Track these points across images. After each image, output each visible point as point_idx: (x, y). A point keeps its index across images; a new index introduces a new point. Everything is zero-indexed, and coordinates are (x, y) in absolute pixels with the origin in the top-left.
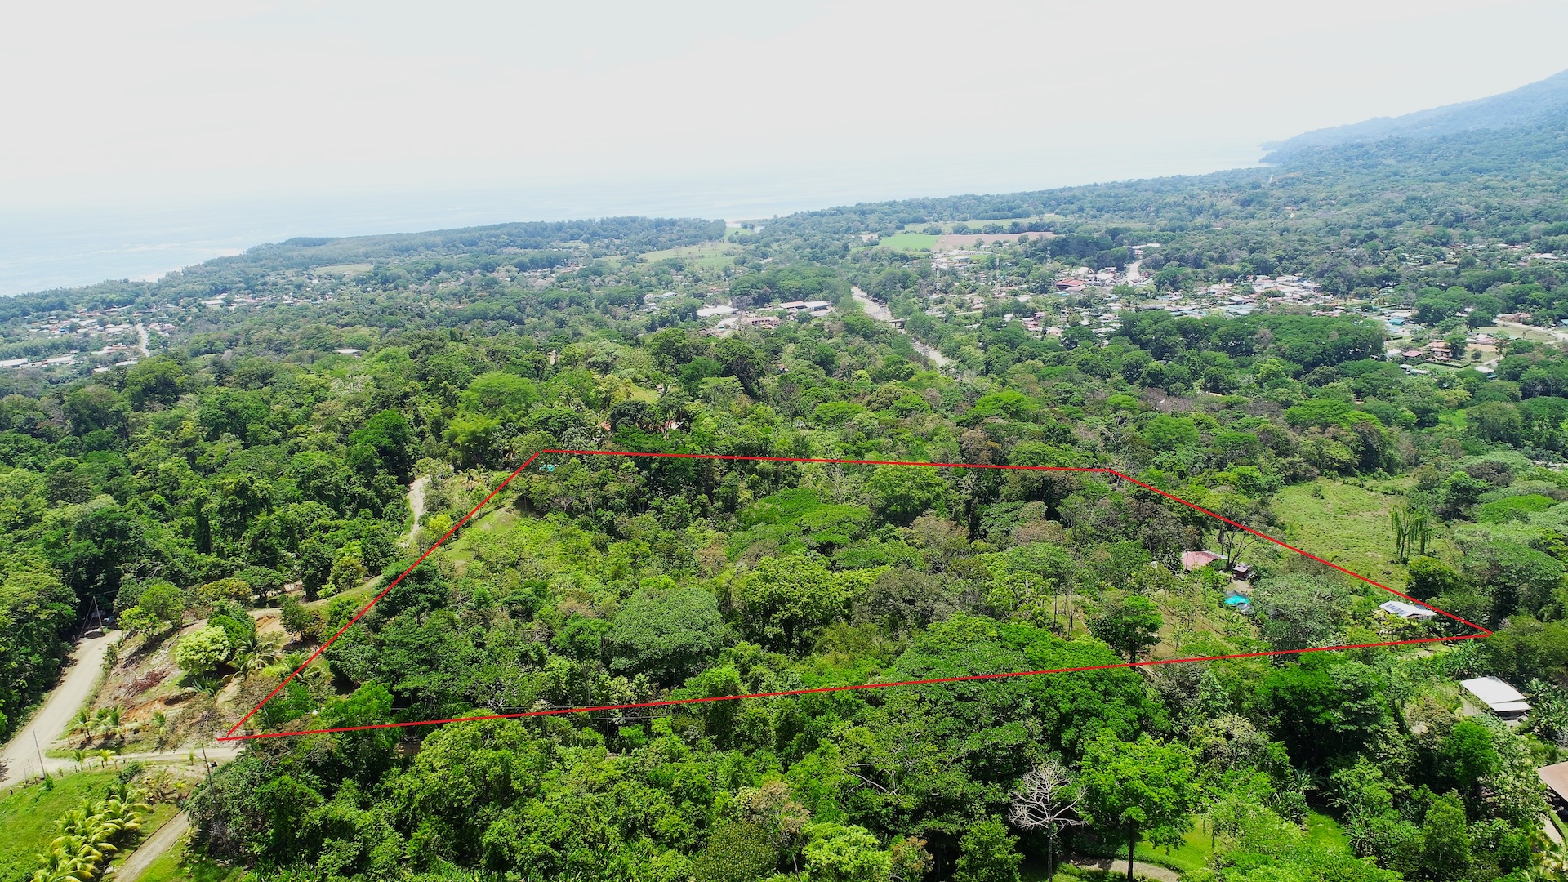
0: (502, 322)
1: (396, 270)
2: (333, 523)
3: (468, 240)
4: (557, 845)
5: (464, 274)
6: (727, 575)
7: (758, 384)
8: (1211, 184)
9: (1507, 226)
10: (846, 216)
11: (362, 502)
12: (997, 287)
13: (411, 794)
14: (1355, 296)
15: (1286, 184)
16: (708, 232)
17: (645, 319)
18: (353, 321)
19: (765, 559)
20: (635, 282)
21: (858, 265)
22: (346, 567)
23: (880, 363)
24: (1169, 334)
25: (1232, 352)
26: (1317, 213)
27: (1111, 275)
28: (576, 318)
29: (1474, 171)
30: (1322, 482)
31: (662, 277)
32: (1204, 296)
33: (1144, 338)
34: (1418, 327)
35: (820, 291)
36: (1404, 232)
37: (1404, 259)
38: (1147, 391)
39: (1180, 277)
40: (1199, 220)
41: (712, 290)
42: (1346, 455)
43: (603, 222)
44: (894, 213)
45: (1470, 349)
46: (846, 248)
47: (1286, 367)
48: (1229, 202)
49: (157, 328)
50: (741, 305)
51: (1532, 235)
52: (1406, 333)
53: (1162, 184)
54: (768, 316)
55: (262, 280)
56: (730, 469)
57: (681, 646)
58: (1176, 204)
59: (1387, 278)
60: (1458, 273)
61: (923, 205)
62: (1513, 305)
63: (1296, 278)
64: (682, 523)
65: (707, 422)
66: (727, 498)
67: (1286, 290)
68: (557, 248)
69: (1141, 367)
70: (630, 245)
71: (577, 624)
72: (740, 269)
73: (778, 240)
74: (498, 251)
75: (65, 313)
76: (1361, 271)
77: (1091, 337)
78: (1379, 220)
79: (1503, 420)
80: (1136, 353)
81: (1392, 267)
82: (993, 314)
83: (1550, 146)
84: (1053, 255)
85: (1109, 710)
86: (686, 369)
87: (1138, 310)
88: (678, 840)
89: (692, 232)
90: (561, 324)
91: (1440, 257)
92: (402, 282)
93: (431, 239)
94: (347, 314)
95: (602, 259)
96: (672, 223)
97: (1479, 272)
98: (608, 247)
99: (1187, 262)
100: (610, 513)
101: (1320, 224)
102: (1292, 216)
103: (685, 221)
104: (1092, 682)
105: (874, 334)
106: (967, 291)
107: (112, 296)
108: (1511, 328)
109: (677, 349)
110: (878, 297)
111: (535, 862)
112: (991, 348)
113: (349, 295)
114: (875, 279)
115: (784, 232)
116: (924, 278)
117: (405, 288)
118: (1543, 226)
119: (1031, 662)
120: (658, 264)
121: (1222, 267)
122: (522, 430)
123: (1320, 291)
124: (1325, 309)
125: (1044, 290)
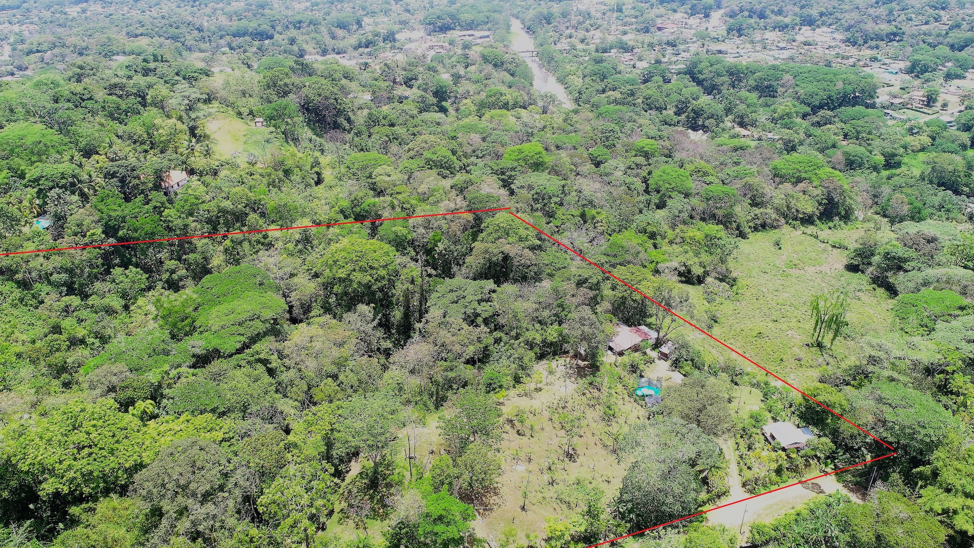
12: (614, 26)
14: (868, 49)
24: (719, 75)
25: (762, 94)
27: (698, 21)
30: (785, 230)
32: (758, 42)
33: (702, 76)
34: (907, 77)
35: (487, 23)
37: (911, 20)
39: (745, 26)
42: (810, 207)
45: (941, 98)
47: (797, 109)
50: (429, 32)
52: (898, 81)
54: (442, 42)
59: (895, 35)
60: (947, 33)
63: (830, 30)
67: (819, 40)
69: (689, 102)
76: (877, 28)
79: (951, 168)
80: (691, 90)
81: (900, 26)
82: (602, 50)
87: (707, 51)
91: (937, 19)
97: (963, 34)
99: (755, 13)
106: (592, 28)
110: (530, 29)
121: (780, 18)
123: (844, 42)
124: (843, 58)
125: (647, 31)
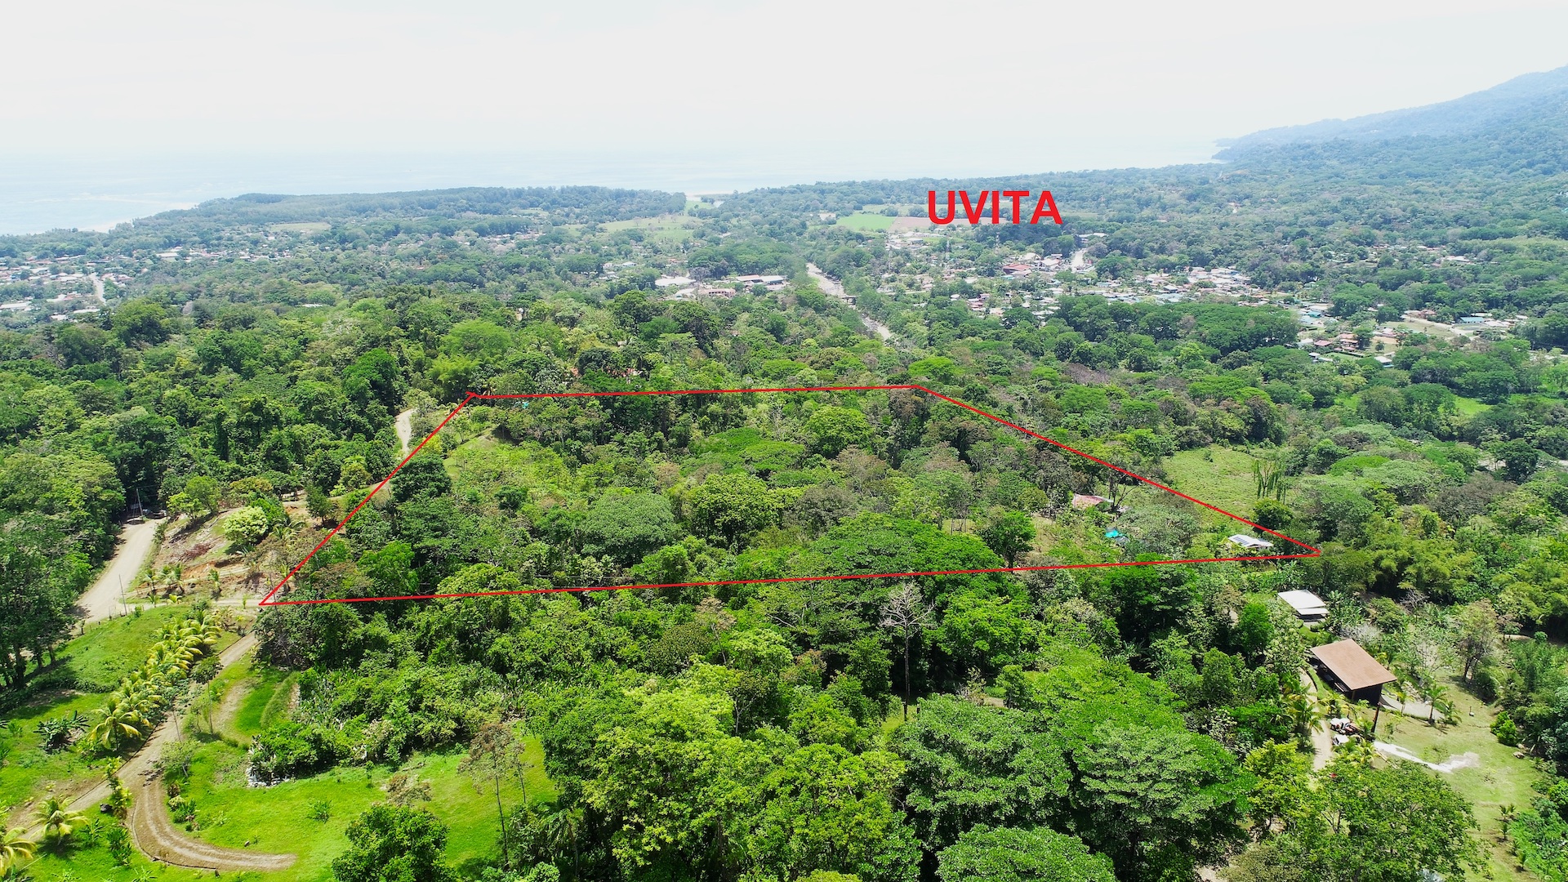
0: (464, 284)
1: (355, 230)
2: (333, 443)
3: (427, 203)
4: (546, 658)
5: (423, 236)
6: (680, 486)
7: (712, 345)
8: (1162, 178)
9: (1429, 229)
10: (805, 194)
11: (356, 428)
12: (947, 269)
13: (429, 625)
14: (1280, 290)
15: (1233, 180)
16: (668, 205)
17: (605, 287)
18: (315, 278)
19: (709, 476)
20: (595, 251)
21: (814, 243)
22: (354, 472)
23: (828, 333)
24: (1101, 317)
25: (1158, 337)
26: (1258, 210)
27: (1056, 261)
28: (537, 283)
29: (1410, 175)
30: (1214, 447)
31: (622, 247)
32: (1140, 284)
33: (1079, 320)
34: (1333, 320)
35: (776, 266)
36: (1333, 231)
37: (1330, 257)
38: (1075, 368)
39: (1120, 266)
40: (1146, 212)
41: (671, 261)
42: (1236, 425)
43: (563, 190)
44: (853, 193)
45: (1374, 341)
46: (804, 226)
47: (1204, 351)
48: (1176, 195)
49: (112, 278)
50: (698, 277)
51: (1450, 238)
52: (1320, 325)
53: (1115, 176)
54: (725, 287)
55: (216, 235)
56: (684, 411)
57: (640, 536)
58: (1126, 196)
59: (1312, 274)
60: (1376, 271)
61: (882, 187)
62: (1422, 302)
63: (1229, 271)
64: (641, 453)
65: (665, 371)
66: (680, 436)
67: (1217, 281)
68: (516, 214)
69: (1072, 346)
70: (591, 215)
71: (556, 512)
72: (698, 242)
73: (737, 216)
74: (457, 215)
75: (15, 260)
76: (1288, 266)
77: (1029, 318)
78: (1313, 219)
79: (1388, 403)
80: (1070, 334)
81: (1316, 264)
82: (940, 295)
83: (1483, 155)
84: (1003, 240)
85: (974, 582)
86: (646, 328)
87: (1077, 294)
88: (636, 663)
89: (652, 204)
90: (522, 287)
91: (1363, 256)
92: (361, 242)
93: (389, 201)
94: (308, 270)
95: (562, 227)
96: (632, 194)
97: (1394, 271)
98: (568, 215)
99: (1129, 252)
100: (578, 443)
101: (1258, 220)
102: (1235, 211)
103: (646, 193)
104: (963, 561)
105: (825, 307)
106: (918, 271)
107: (63, 245)
108: (1415, 323)
109: (638, 309)
110: (832, 274)
111: (528, 668)
112: (935, 325)
113: (307, 253)
114: (830, 256)
115: (743, 207)
116: (878, 257)
117: (364, 247)
118: (1460, 230)
119: (917, 545)
120: (618, 234)
121: (1161, 257)
122: (498, 371)
123: (1249, 283)
124: (1251, 300)
125: (991, 274)
